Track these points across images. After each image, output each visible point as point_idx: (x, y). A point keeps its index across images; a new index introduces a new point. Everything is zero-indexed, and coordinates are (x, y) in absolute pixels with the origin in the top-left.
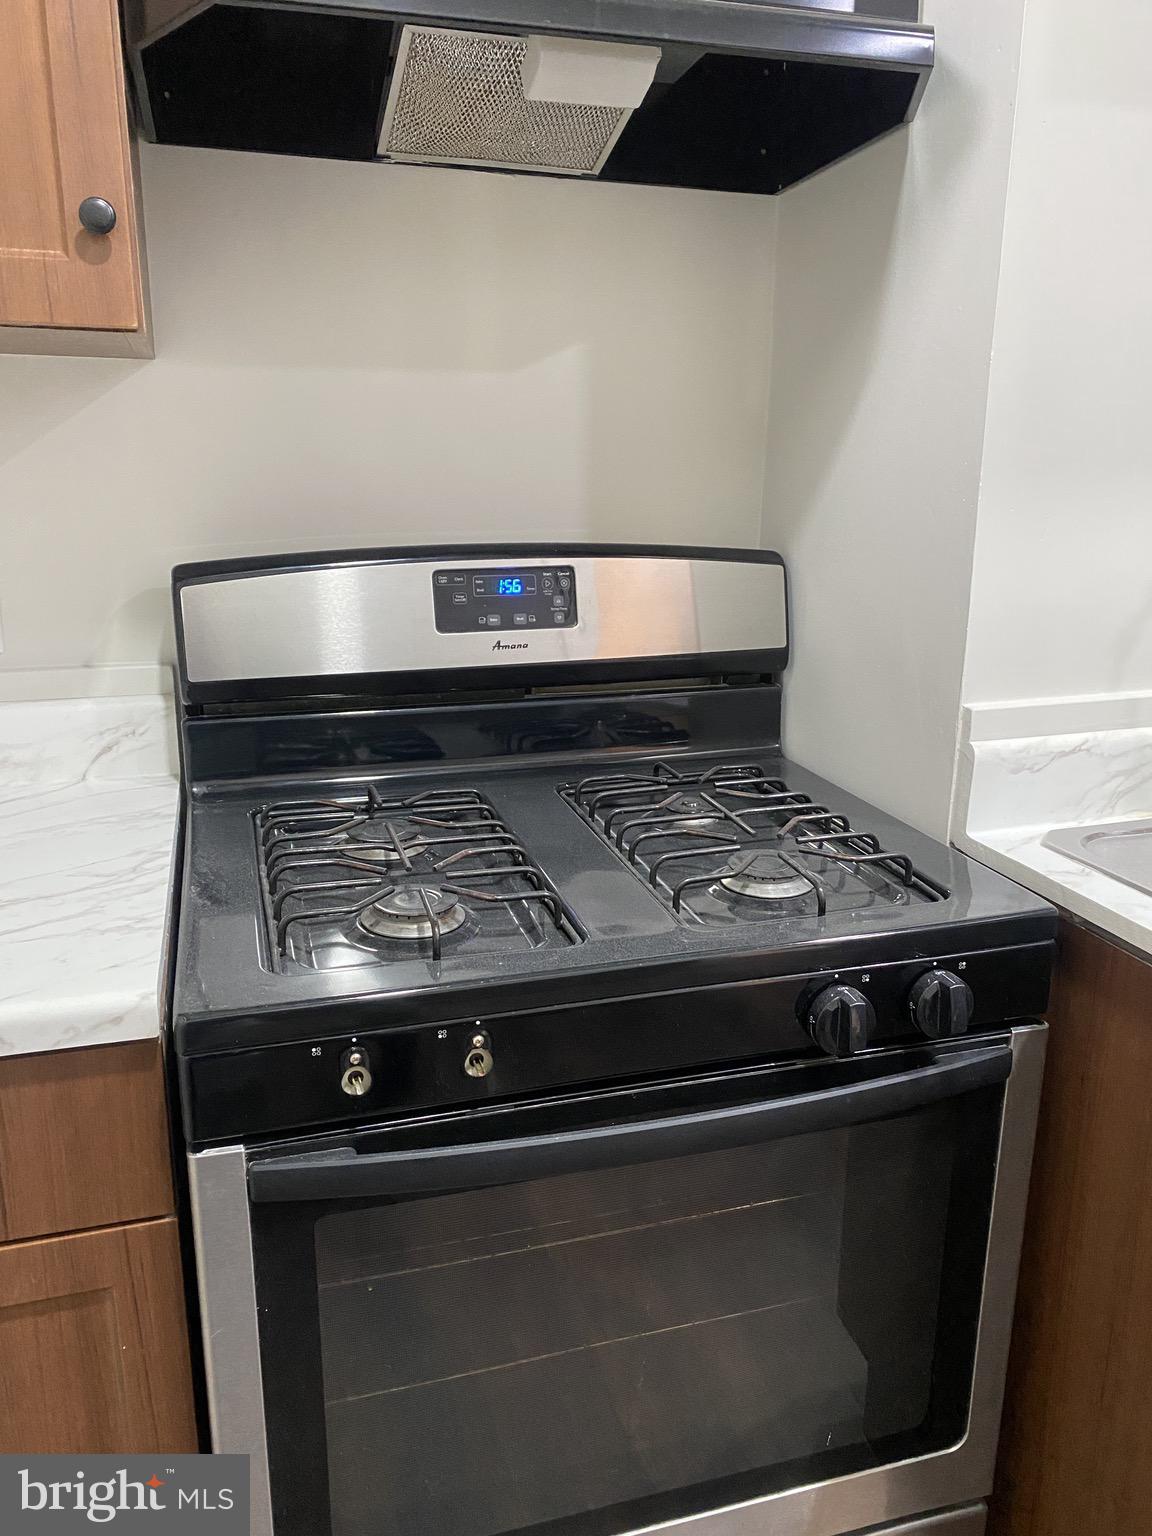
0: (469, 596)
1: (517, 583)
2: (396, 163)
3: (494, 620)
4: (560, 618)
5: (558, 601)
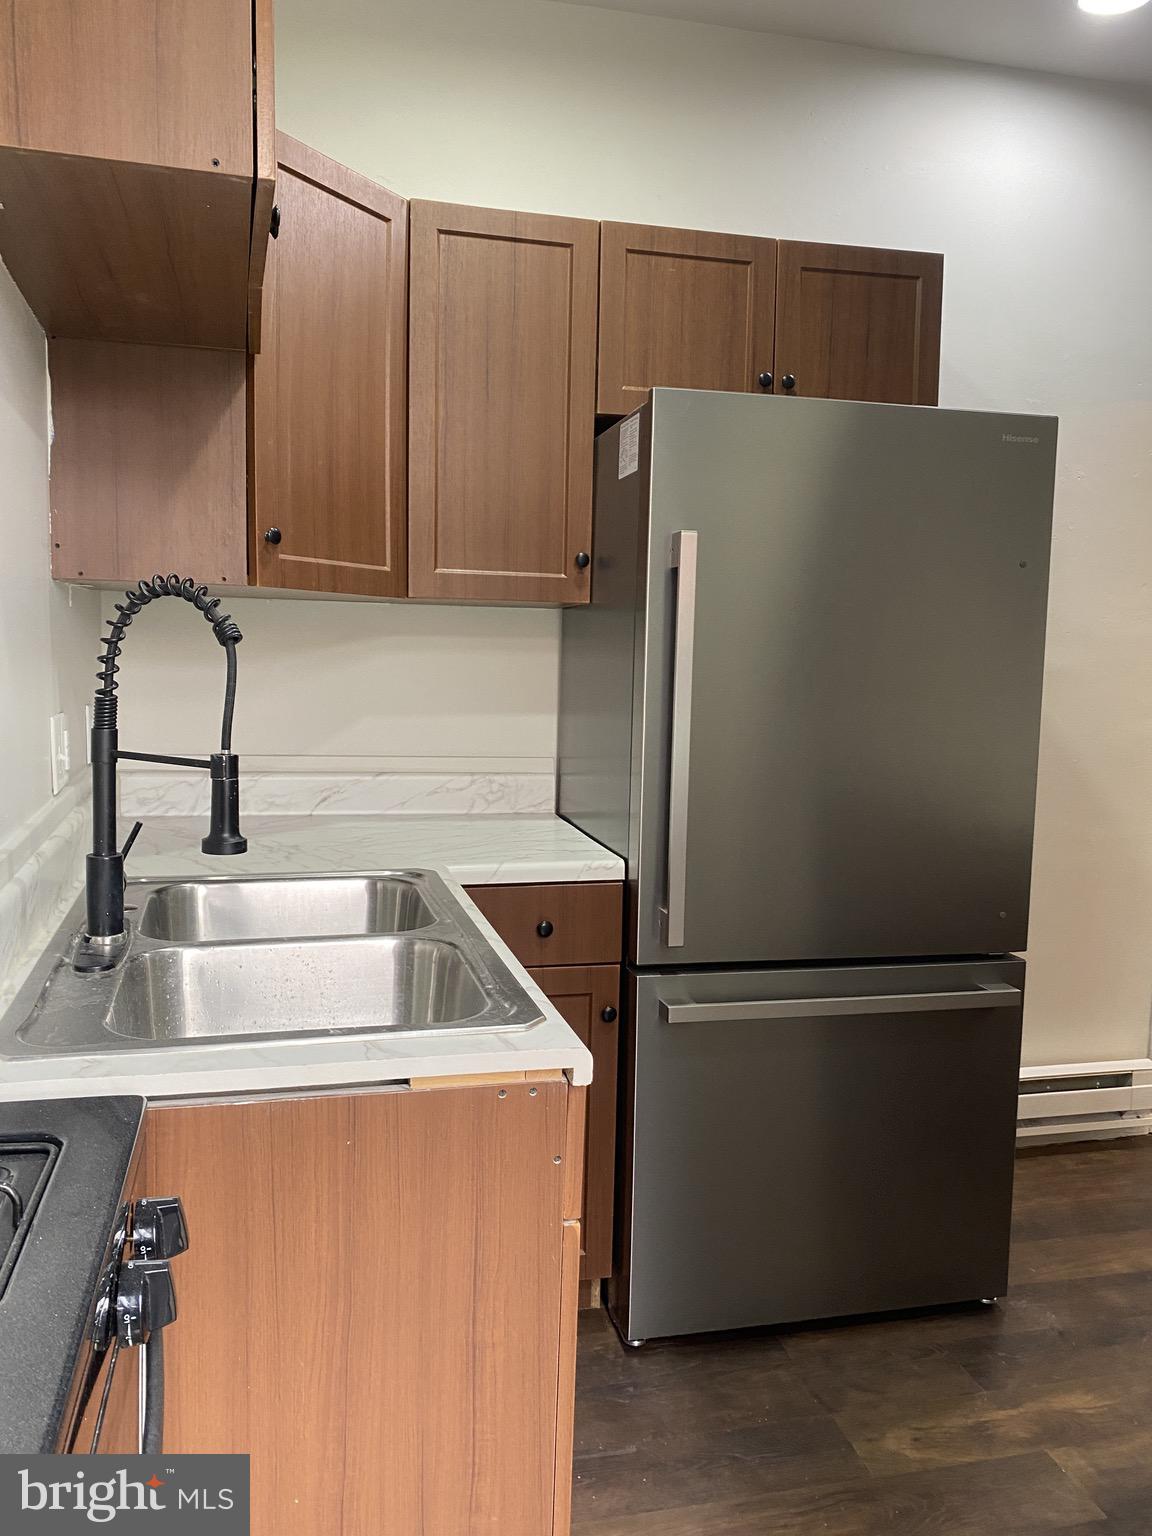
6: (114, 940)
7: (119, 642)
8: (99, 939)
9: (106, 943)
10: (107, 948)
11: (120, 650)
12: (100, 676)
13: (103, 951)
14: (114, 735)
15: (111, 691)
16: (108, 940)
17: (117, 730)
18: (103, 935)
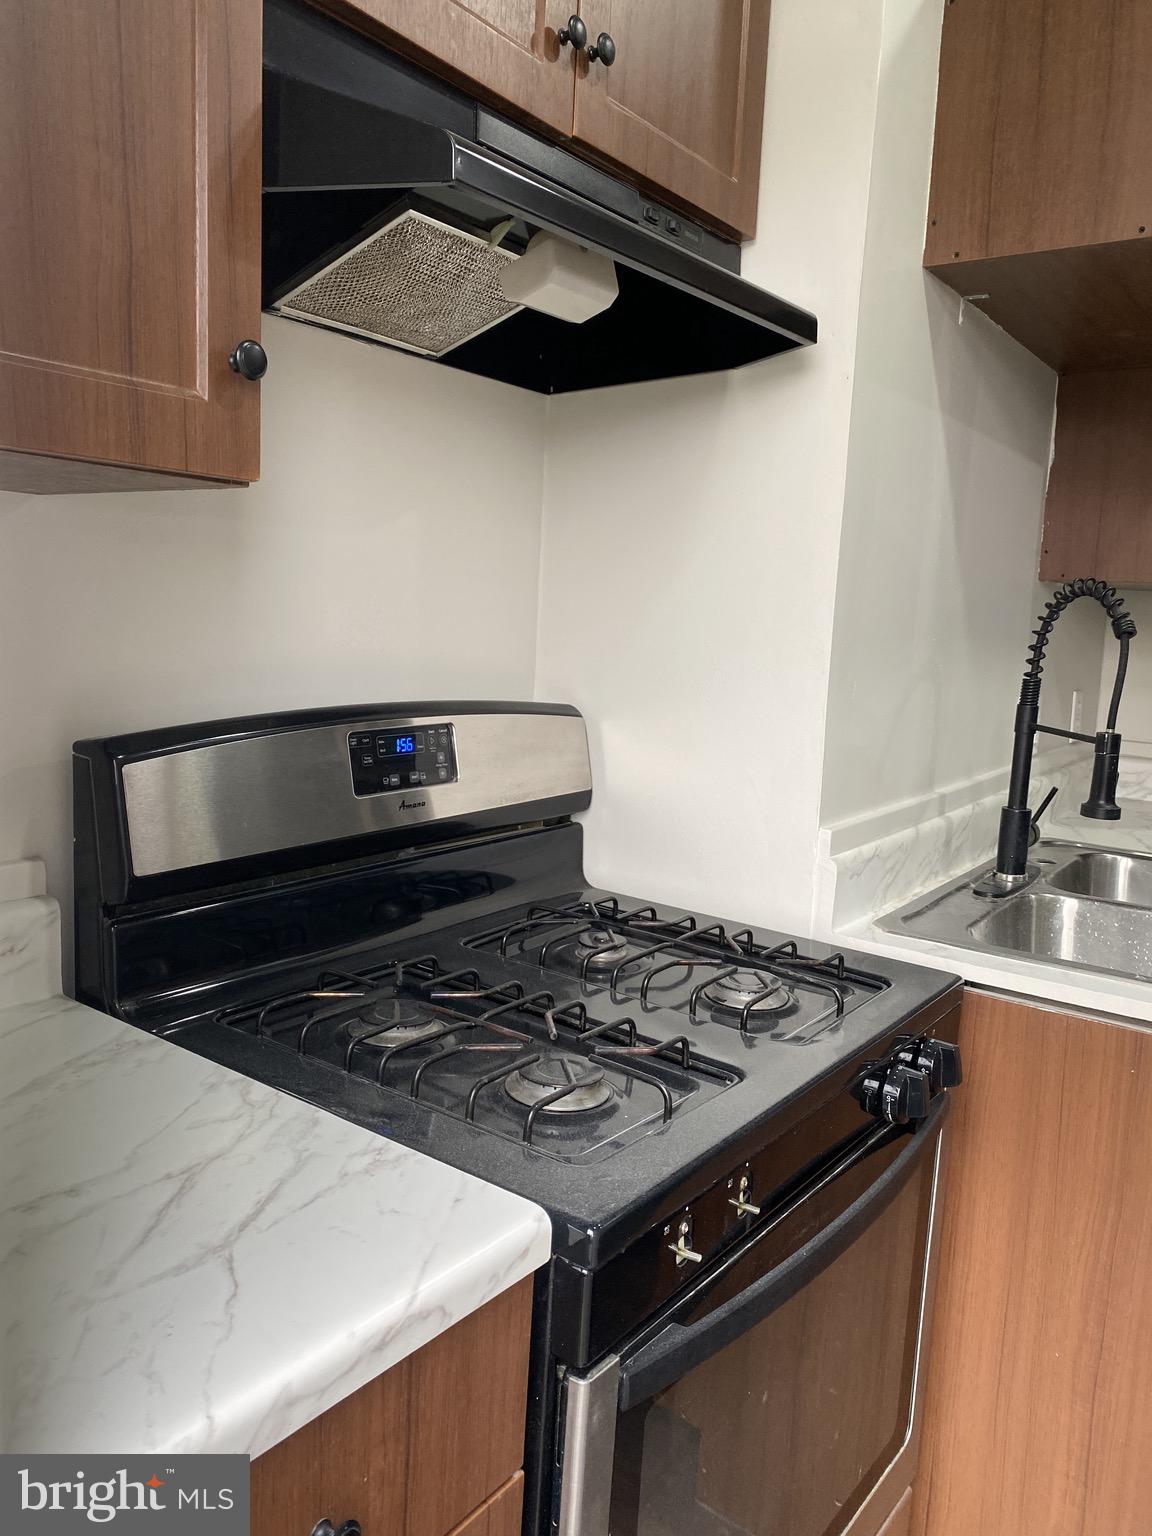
0: (375, 757)
1: (410, 741)
2: (282, 316)
3: (395, 780)
4: (443, 774)
5: (441, 758)
6: (1014, 879)
7: (1047, 634)
8: (1004, 876)
9: (1009, 879)
10: (1010, 884)
11: (1047, 641)
12: (1029, 661)
13: (1006, 887)
14: (1035, 711)
15: (1037, 674)
16: (1010, 878)
17: (1037, 708)
18: (1007, 873)
